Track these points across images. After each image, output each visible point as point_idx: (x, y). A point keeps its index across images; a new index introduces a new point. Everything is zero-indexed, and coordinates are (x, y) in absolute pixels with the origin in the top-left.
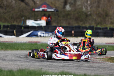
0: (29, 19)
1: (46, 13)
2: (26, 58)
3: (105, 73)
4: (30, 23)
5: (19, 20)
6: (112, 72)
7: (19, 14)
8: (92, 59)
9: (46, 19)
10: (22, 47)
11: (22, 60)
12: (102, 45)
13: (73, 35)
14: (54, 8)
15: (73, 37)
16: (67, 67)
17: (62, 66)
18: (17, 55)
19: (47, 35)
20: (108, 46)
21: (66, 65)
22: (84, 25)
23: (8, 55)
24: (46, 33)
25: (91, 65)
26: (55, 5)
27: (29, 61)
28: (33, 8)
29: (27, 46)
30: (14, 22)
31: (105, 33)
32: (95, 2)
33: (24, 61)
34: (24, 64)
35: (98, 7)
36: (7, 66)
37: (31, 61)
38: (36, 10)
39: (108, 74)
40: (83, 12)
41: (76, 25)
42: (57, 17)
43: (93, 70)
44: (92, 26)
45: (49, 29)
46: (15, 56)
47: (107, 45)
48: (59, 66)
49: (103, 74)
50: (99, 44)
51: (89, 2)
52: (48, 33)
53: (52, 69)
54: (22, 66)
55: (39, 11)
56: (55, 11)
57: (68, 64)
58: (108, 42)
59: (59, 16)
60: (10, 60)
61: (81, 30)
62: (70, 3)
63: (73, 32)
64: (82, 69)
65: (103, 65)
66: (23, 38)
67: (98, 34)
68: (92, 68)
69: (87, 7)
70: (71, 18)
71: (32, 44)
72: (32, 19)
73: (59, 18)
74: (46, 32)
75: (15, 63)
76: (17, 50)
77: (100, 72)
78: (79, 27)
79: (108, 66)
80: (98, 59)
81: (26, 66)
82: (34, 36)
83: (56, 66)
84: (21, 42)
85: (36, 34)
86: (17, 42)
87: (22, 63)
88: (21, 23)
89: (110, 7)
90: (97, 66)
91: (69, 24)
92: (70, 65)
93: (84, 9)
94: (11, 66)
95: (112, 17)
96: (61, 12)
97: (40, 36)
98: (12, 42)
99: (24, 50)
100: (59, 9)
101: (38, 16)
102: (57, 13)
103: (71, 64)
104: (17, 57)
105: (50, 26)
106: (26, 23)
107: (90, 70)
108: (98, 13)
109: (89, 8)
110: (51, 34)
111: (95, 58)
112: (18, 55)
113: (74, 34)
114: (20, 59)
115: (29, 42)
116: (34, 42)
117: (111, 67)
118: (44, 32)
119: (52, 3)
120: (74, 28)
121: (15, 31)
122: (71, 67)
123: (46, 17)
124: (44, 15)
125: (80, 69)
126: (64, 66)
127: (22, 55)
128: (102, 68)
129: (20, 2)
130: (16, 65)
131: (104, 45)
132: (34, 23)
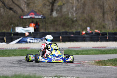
0: (18, 26)
1: (34, 20)
2: (19, 64)
3: (96, 76)
4: (19, 30)
5: (8, 27)
6: (103, 75)
7: (8, 21)
8: (82, 63)
9: (34, 25)
10: (13, 53)
11: (15, 65)
12: (89, 49)
13: (61, 41)
14: (42, 15)
15: (61, 42)
16: (59, 71)
17: (54, 71)
18: (9, 61)
19: (36, 41)
20: (96, 50)
21: (58, 69)
22: (70, 31)
23: (1, 61)
24: (35, 40)
25: (81, 69)
26: (42, 13)
27: (22, 66)
28: (21, 16)
29: (18, 52)
30: (3, 30)
31: (91, 38)
32: (81, 8)
33: (17, 67)
34: (17, 69)
35: (83, 12)
36: (1, 72)
37: (24, 67)
38: (24, 17)
39: (99, 77)
40: (69, 18)
41: (63, 31)
42: (44, 23)
43: (85, 73)
44: (78, 31)
45: (37, 35)
46: (8, 62)
47: (94, 49)
48: (52, 71)
49: (94, 77)
50: (86, 48)
51: (74, 9)
52: (37, 39)
53: (45, 73)
54: (16, 71)
55: (27, 18)
56: (43, 18)
57: (60, 68)
58: (95, 46)
59: (46, 23)
60: (3, 66)
61: (68, 35)
62: (56, 10)
63: (61, 37)
64: (74, 73)
65: (93, 68)
66: (13, 44)
67: (84, 39)
68: (83, 72)
69: (73, 13)
70: (57, 25)
71: (22, 50)
72: (20, 26)
73: (47, 25)
74: (35, 38)
75: (9, 69)
76: (9, 56)
77: (91, 76)
78: (66, 33)
79: (98, 69)
80: (87, 63)
81: (20, 72)
82: (24, 43)
83: (48, 70)
84: (11, 49)
85: (25, 40)
86: (7, 48)
87: (16, 68)
88: (10, 30)
89: (95, 12)
90: (88, 69)
91: (56, 30)
92: (62, 70)
93: (70, 15)
94: (5, 72)
95: (97, 23)
96: (48, 19)
97: (30, 42)
98: (3, 48)
99: (16, 56)
100: (46, 16)
101: (26, 23)
102: (44, 19)
103: (63, 68)
104: (10, 63)
105: (38, 32)
106: (15, 30)
107: (81, 73)
108: (83, 18)
109: (74, 14)
110: (40, 40)
111: (85, 62)
112: (11, 61)
113: (62, 39)
114: (13, 65)
115: (19, 48)
116: (24, 48)
117: (101, 70)
118: (33, 38)
119: (39, 10)
120: (61, 34)
121: (5, 38)
122: (63, 72)
123: (34, 24)
124: (32, 22)
125: (72, 73)
126: (56, 71)
127: (14, 61)
128: (92, 71)
129: (8, 10)
130: (10, 70)
131: (91, 49)
132: (23, 30)
